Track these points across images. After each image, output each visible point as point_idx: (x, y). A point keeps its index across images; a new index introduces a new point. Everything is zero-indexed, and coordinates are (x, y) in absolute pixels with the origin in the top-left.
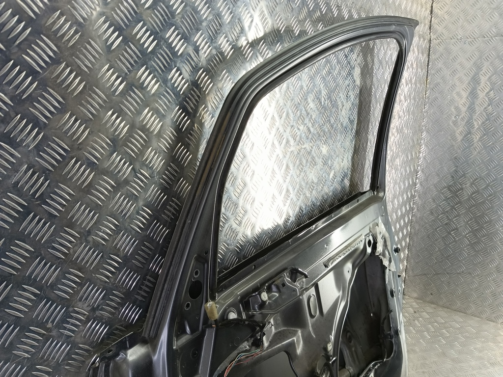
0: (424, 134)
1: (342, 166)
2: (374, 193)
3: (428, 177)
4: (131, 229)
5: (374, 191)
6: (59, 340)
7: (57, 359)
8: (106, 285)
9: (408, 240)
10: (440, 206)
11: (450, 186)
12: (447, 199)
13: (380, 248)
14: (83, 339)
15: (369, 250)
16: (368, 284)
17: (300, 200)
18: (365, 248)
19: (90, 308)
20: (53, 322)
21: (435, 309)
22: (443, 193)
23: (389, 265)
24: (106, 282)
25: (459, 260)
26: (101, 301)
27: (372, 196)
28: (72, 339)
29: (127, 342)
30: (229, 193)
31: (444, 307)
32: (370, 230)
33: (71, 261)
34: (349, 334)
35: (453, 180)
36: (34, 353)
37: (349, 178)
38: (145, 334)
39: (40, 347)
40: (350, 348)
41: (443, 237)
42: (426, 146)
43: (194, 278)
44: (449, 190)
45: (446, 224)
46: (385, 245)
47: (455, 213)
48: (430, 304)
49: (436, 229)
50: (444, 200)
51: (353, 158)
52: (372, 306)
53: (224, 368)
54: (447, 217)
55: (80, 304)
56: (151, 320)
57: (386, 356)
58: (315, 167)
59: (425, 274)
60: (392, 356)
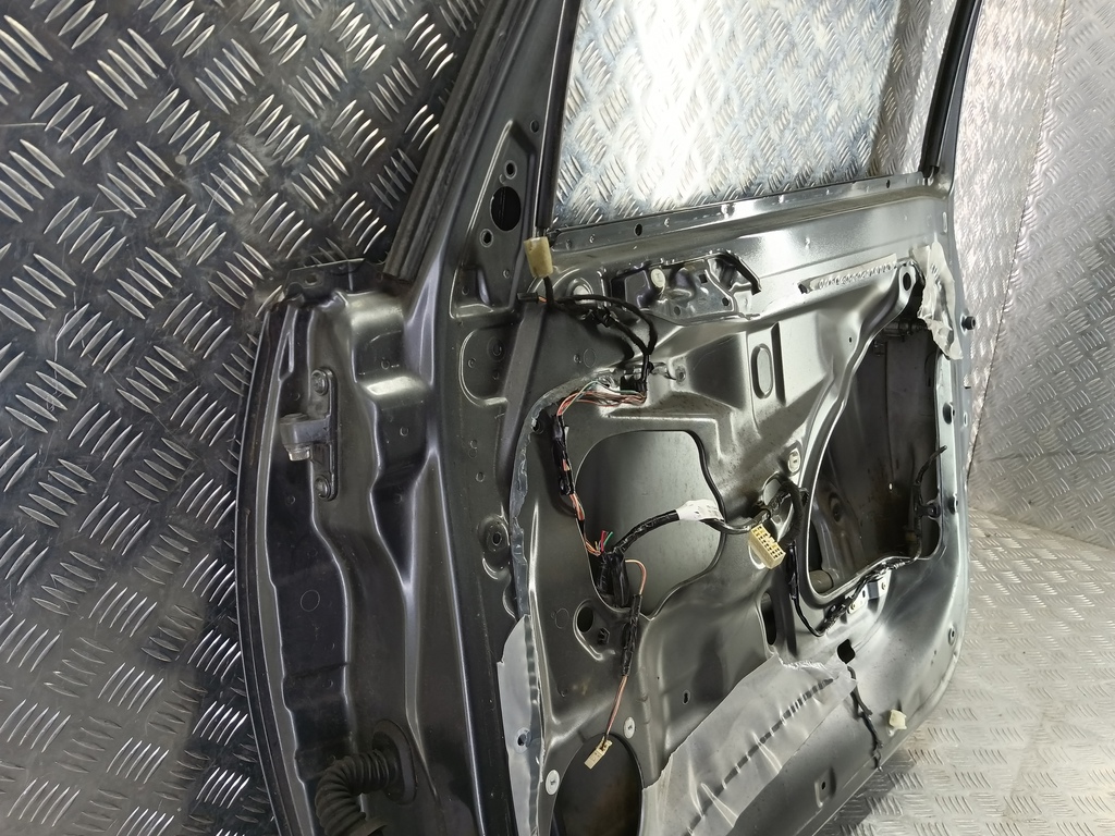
0: (1050, 115)
1: (856, 99)
2: (926, 181)
3: (1048, 221)
4: (371, 9)
5: (927, 176)
6: (202, 208)
7: (194, 253)
8: (310, 121)
9: (987, 373)
10: (1072, 289)
11: (1102, 241)
12: (1090, 273)
13: (928, 305)
14: (252, 232)
15: (904, 297)
16: (890, 414)
17: (754, 140)
18: (894, 290)
19: (272, 163)
20: (190, 153)
21: (1036, 534)
22: (1082, 259)
23: (948, 348)
24: (310, 115)
25: (1105, 421)
26: (298, 159)
27: (921, 186)
28: (230, 220)
29: (350, 277)
30: (596, 34)
31: (1057, 533)
32: (910, 252)
33: (237, 22)
34: (834, 502)
35: (1110, 226)
36: (144, 212)
37: (870, 140)
38: (389, 270)
39: (159, 205)
40: (835, 530)
41: (1072, 365)
42: (1051, 143)
43: (504, 178)
44: (1098, 248)
45: (1083, 333)
46: (943, 300)
47: (1106, 305)
48: (1025, 526)
49: (1057, 346)
50: (1084, 276)
51: (884, 91)
52: (894, 466)
53: (559, 397)
54: (1088, 315)
55: (251, 141)
56: (404, 242)
57: (920, 552)
58: (796, 71)
59: (1020, 456)
60: (935, 553)
